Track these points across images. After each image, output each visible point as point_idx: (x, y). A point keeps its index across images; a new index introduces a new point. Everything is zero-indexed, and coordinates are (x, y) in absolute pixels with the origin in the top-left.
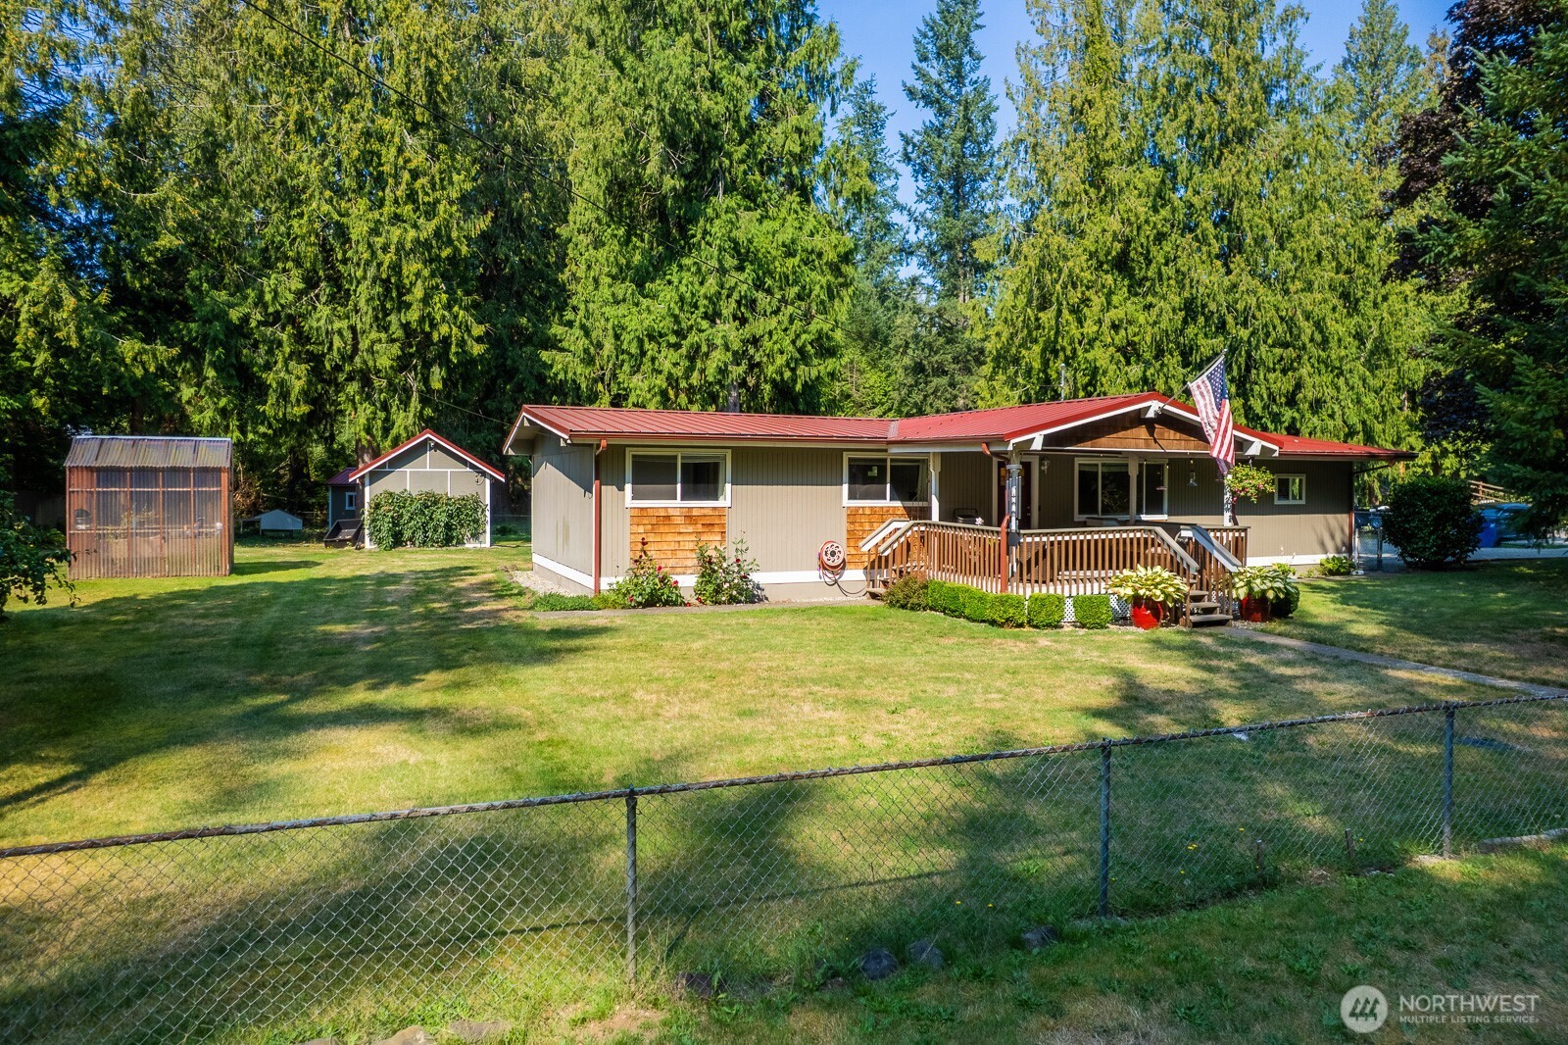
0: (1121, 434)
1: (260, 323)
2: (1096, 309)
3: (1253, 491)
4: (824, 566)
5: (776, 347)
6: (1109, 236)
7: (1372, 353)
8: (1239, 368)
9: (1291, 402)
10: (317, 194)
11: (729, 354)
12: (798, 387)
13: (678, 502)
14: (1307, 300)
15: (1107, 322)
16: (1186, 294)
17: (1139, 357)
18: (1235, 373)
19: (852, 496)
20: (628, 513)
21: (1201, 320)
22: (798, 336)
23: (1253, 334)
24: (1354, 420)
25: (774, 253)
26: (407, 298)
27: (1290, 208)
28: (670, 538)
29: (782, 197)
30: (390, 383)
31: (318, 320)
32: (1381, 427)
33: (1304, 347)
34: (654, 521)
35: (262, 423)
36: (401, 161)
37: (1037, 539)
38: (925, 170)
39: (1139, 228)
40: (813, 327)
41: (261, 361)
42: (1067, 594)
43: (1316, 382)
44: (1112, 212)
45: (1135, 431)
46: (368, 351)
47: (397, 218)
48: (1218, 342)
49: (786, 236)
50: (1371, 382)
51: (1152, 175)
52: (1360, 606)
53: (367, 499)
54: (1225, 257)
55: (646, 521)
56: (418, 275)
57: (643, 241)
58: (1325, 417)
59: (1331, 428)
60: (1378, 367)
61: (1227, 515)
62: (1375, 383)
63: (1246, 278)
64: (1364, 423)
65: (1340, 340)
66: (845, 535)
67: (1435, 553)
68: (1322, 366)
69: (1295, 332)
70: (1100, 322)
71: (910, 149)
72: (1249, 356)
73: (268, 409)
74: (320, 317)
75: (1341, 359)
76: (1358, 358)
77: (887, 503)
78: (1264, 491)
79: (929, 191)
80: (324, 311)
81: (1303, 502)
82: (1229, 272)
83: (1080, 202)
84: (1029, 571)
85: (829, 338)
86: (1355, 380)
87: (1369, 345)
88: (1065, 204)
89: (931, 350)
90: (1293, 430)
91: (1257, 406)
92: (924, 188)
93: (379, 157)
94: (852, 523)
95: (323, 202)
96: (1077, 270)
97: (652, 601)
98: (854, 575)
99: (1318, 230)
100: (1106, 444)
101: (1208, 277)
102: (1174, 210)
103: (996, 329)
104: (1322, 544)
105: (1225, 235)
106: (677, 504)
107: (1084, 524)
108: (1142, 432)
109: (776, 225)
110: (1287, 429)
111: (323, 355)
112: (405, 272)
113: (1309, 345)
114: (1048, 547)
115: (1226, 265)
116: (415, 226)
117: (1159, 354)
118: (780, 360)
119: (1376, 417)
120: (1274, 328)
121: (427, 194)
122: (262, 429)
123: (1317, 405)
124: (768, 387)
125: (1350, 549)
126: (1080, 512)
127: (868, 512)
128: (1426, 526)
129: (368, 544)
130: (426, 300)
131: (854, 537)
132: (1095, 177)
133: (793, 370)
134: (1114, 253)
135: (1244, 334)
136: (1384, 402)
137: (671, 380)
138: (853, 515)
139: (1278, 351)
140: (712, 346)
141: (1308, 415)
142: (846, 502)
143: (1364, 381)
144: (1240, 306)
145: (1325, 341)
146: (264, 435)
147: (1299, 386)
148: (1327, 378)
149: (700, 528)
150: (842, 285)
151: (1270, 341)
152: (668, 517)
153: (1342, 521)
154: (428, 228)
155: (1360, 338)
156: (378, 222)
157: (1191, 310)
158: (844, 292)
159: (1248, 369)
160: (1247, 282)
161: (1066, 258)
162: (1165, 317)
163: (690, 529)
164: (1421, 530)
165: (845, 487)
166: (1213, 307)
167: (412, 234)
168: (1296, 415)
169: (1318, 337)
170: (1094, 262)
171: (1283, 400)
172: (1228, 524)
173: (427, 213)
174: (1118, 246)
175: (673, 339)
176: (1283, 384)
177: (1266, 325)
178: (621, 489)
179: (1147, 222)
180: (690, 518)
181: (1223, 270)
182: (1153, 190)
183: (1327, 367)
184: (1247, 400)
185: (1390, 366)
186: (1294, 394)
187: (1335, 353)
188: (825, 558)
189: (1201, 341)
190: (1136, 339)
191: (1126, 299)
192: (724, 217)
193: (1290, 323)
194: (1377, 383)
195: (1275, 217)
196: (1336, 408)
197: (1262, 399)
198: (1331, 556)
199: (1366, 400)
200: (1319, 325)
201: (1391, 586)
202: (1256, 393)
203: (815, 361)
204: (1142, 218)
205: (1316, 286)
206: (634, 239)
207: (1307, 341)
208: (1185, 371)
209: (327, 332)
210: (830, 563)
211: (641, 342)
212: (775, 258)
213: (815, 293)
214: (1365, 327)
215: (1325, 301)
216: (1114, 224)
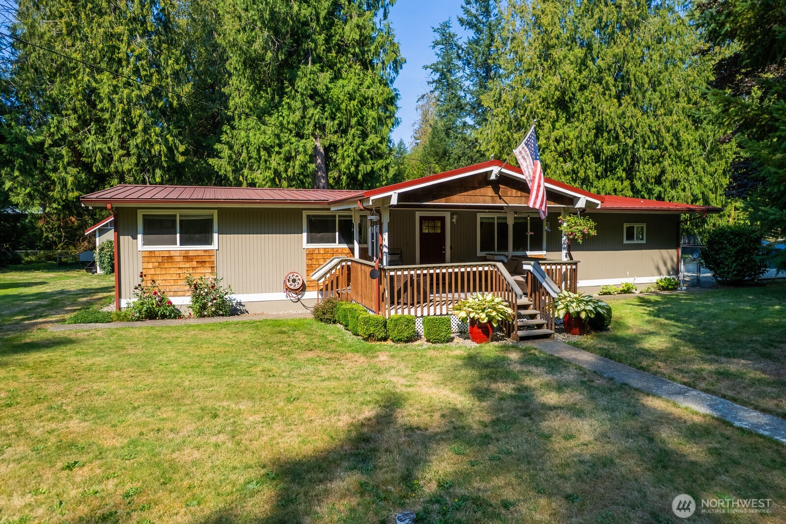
0: (470, 193)
1: (51, 146)
2: (546, 131)
3: (579, 234)
4: (288, 289)
5: (346, 154)
6: (553, 88)
7: (710, 152)
8: (627, 163)
9: (658, 181)
10: (81, 70)
11: (307, 157)
12: (360, 177)
13: (178, 247)
14: (668, 121)
15: (553, 138)
16: (596, 120)
17: (572, 158)
18: (625, 165)
19: (310, 241)
20: (140, 255)
21: (605, 134)
22: (358, 146)
23: (635, 142)
24: (697, 192)
25: (342, 98)
26: (136, 130)
27: (660, 66)
28: (172, 271)
29: (350, 66)
30: (135, 179)
31: (89, 143)
32: (714, 196)
33: (666, 149)
34: (160, 260)
35: (54, 202)
36: (129, 51)
37: (406, 273)
38: (469, 63)
39: (570, 82)
40: (368, 141)
41: (50, 167)
42: (419, 314)
43: (673, 171)
44: (555, 74)
45: (482, 191)
46: (118, 161)
47: (128, 84)
48: (614, 147)
49: (349, 88)
50: (709, 169)
51: (579, 52)
52: (667, 318)
53: (97, 244)
54: (619, 97)
55: (153, 260)
56: (140, 116)
57: (268, 94)
58: (680, 191)
59: (682, 196)
60: (713, 160)
61: (564, 252)
62: (711, 169)
63: (631, 108)
64: (703, 193)
65: (689, 144)
66: (305, 268)
67: (735, 275)
68: (678, 160)
69: (661, 140)
70: (548, 138)
71: (460, 52)
72: (634, 156)
73: (55, 194)
74: (91, 142)
75: (690, 156)
76: (701, 155)
77: (336, 245)
78: (589, 234)
79: (471, 75)
80: (92, 138)
81: (644, 242)
82: (620, 105)
83: (537, 69)
84: (399, 297)
85: (378, 148)
86: (699, 168)
87: (708, 148)
88: (529, 71)
89: (472, 160)
90: (659, 198)
91: (638, 184)
92: (469, 73)
93: (119, 49)
94: (311, 259)
95: (85, 75)
96: (535, 108)
97: (151, 315)
98: (311, 295)
99: (676, 79)
100: (459, 200)
101: (608, 108)
102: (590, 71)
103: (492, 144)
104: (658, 269)
105: (620, 84)
106: (177, 248)
107: (484, 259)
108: (489, 191)
109: (346, 82)
110: (656, 198)
111: (92, 163)
112: (133, 115)
113: (669, 148)
114: (415, 278)
115: (619, 101)
116: (139, 89)
117: (582, 154)
118: (348, 161)
119: (711, 190)
120: (649, 138)
121: (145, 70)
122: (55, 205)
123: (674, 184)
124: (345, 177)
125: (677, 271)
126: (481, 250)
127: (322, 252)
128: (730, 257)
129: (99, 271)
130: (146, 130)
131: (310, 268)
132: (545, 55)
133: (357, 167)
134: (555, 98)
135: (630, 142)
136: (716, 181)
137: (276, 173)
138: (310, 254)
139: (650, 151)
140: (297, 153)
141: (668, 189)
142: (305, 245)
143: (704, 168)
144: (627, 125)
145: (679, 144)
146: (56, 208)
147: (663, 172)
148: (681, 167)
149: (194, 264)
150: (388, 117)
151: (646, 146)
152: (171, 257)
153: (671, 254)
154: (147, 89)
155: (702, 143)
156: (115, 86)
157: (599, 129)
158: (388, 121)
159: (633, 163)
160: (631, 110)
161: (529, 102)
162: (584, 134)
163: (188, 265)
164: (727, 259)
165: (305, 235)
166: (611, 126)
167: (136, 92)
168: (662, 190)
169: (675, 143)
170: (546, 103)
171: (653, 180)
172: (565, 259)
173: (147, 81)
174: (558, 93)
175: (277, 149)
176: (654, 171)
177: (642, 136)
178: (135, 238)
179: (575, 79)
180: (187, 258)
181: (617, 104)
182: (579, 61)
183: (681, 161)
184: (632, 181)
185: (721, 159)
186: (660, 176)
187: (685, 153)
188: (288, 284)
189: (605, 147)
190: (569, 147)
191: (564, 125)
192: (308, 76)
193: (657, 134)
194: (712, 170)
195: (649, 72)
196: (686, 185)
197: (641, 181)
198: (663, 277)
199: (705, 180)
200: (676, 136)
201: (698, 299)
202: (637, 177)
203: (371, 162)
204: (572, 76)
205: (674, 112)
206: (262, 92)
207: (668, 145)
208: (597, 165)
209: (93, 151)
210: (292, 287)
211: (258, 151)
212: (343, 101)
213: (369, 121)
214: (705, 136)
215: (680, 121)
216: (556, 80)
